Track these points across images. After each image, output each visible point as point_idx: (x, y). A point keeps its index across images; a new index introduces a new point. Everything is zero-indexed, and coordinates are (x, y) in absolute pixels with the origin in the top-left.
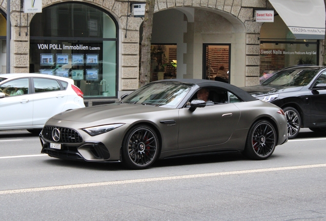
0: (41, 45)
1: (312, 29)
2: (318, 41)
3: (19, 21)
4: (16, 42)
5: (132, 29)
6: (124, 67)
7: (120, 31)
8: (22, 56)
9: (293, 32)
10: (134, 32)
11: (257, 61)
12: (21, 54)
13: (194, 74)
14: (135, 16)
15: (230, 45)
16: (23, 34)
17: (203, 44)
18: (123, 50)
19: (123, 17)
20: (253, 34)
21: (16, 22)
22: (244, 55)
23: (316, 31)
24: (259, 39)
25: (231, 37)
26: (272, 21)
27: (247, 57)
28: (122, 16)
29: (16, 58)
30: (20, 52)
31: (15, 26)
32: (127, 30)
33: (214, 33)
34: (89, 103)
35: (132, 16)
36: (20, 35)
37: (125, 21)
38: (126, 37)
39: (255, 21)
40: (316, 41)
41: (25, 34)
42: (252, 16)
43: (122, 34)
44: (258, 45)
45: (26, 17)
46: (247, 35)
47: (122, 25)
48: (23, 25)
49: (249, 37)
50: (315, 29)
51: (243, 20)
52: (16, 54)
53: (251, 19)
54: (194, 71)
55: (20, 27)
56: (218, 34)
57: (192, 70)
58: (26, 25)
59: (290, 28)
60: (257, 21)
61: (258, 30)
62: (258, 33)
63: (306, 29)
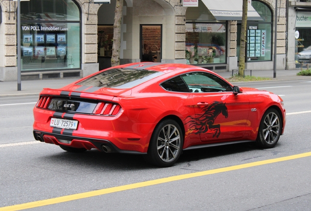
0: (24, 27)
1: (227, 12)
2: (227, 21)
3: (8, 7)
4: (7, 25)
5: (92, 13)
6: (86, 44)
7: (83, 15)
8: (11, 36)
9: (214, 15)
10: (94, 16)
11: (183, 38)
12: (10, 35)
13: (133, 49)
14: (95, 3)
15: (161, 25)
16: (12, 18)
17: (140, 25)
18: (85, 30)
19: (85, 4)
20: (180, 16)
21: (6, 9)
22: (174, 33)
23: (229, 14)
24: (184, 20)
25: (163, 19)
26: (197, 6)
27: (176, 34)
28: (85, 2)
29: (7, 38)
30: (9, 33)
31: (6, 12)
32: (88, 14)
33: (149, 15)
34: (61, 74)
35: (92, 3)
36: (9, 19)
37: (87, 6)
38: (88, 20)
39: (182, 6)
40: (225, 21)
41: (13, 18)
42: (179, 2)
43: (84, 17)
44: (184, 25)
45: (13, 4)
46: (176, 17)
47: (85, 9)
48: (11, 10)
49: (178, 19)
50: (229, 12)
51: (173, 6)
52: (6, 34)
53: (179, 4)
54: (133, 47)
55: (10, 12)
56: (152, 17)
57: (131, 46)
58: (14, 11)
59: (211, 11)
60: (184, 6)
61: (184, 14)
62: (184, 16)
63: (223, 12)
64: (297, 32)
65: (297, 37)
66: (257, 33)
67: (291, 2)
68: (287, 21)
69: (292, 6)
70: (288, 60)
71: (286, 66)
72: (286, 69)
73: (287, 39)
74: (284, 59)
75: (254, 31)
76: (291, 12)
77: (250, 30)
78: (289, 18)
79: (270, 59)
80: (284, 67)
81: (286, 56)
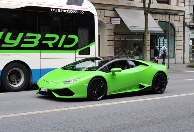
1: (140, 27)
9: (130, 29)
11: (112, 43)
20: (110, 30)
22: (106, 40)
24: (113, 32)
25: (100, 31)
26: (120, 23)
27: (108, 41)
39: (111, 23)
40: (142, 34)
42: (110, 21)
44: (113, 35)
46: (108, 31)
51: (105, 23)
59: (128, 27)
60: (112, 23)
61: (113, 28)
62: (113, 30)
63: (136, 27)
64: (191, 41)
65: (191, 44)
66: (165, 41)
67: (186, 23)
68: (184, 34)
69: (187, 26)
70: (185, 58)
71: (184, 61)
72: (183, 63)
73: (184, 45)
74: (182, 57)
75: (162, 40)
76: (187, 29)
77: (160, 39)
78: (185, 32)
79: (173, 57)
80: (182, 62)
81: (184, 55)
